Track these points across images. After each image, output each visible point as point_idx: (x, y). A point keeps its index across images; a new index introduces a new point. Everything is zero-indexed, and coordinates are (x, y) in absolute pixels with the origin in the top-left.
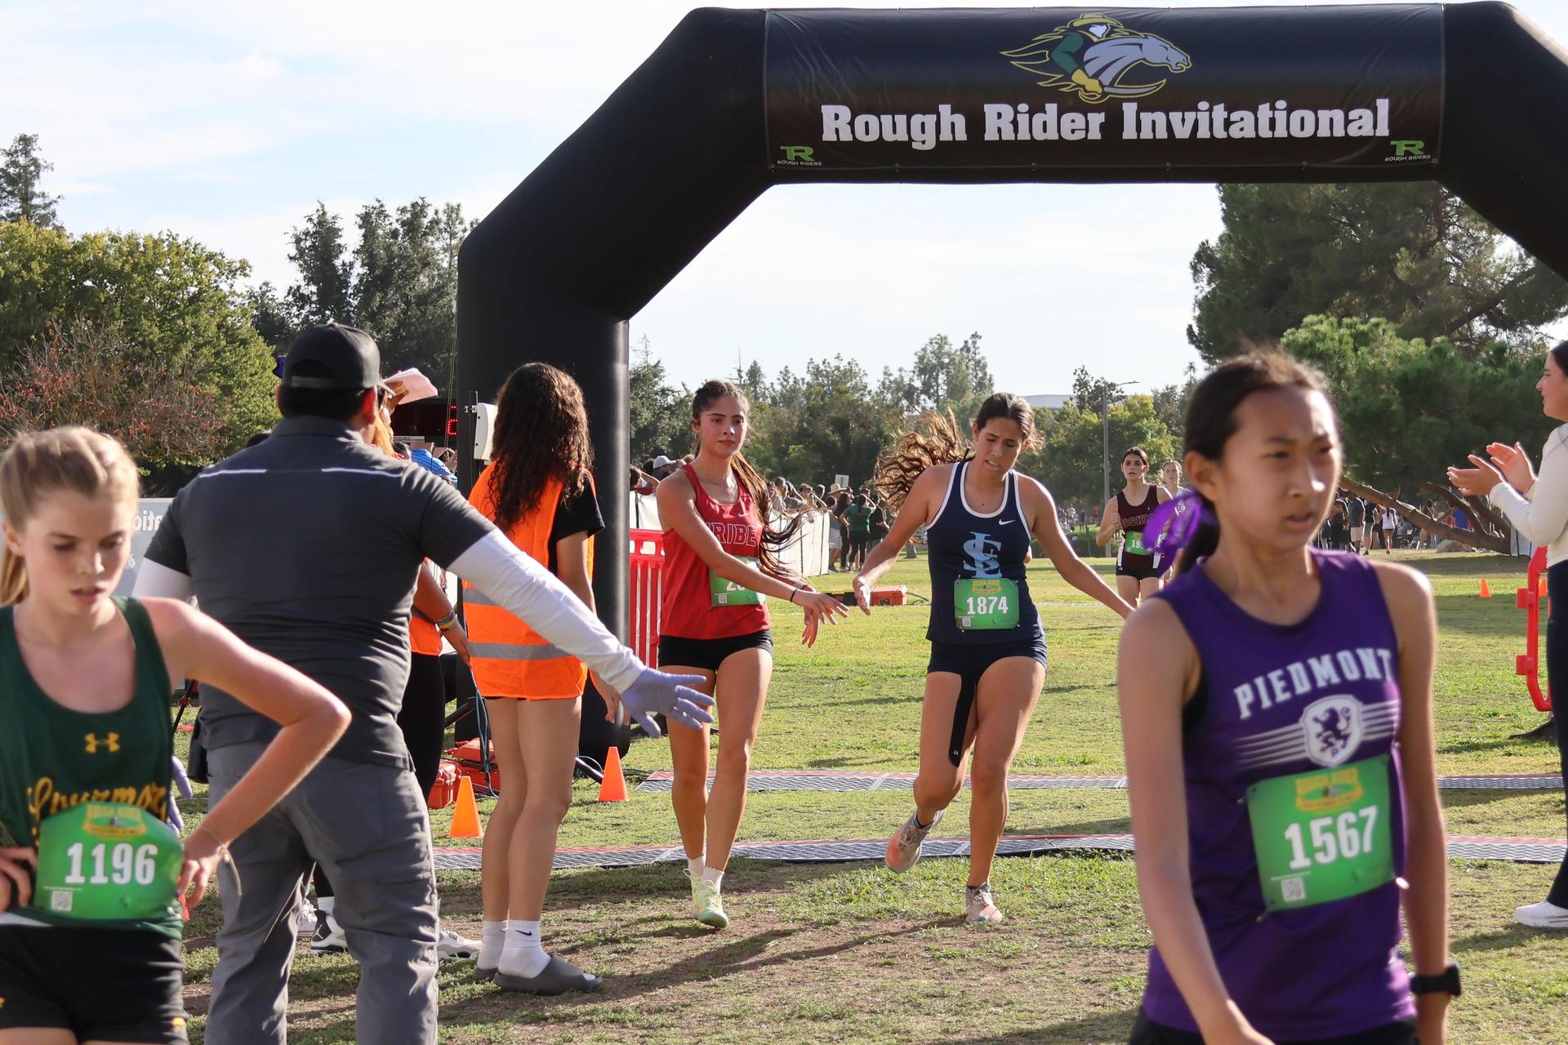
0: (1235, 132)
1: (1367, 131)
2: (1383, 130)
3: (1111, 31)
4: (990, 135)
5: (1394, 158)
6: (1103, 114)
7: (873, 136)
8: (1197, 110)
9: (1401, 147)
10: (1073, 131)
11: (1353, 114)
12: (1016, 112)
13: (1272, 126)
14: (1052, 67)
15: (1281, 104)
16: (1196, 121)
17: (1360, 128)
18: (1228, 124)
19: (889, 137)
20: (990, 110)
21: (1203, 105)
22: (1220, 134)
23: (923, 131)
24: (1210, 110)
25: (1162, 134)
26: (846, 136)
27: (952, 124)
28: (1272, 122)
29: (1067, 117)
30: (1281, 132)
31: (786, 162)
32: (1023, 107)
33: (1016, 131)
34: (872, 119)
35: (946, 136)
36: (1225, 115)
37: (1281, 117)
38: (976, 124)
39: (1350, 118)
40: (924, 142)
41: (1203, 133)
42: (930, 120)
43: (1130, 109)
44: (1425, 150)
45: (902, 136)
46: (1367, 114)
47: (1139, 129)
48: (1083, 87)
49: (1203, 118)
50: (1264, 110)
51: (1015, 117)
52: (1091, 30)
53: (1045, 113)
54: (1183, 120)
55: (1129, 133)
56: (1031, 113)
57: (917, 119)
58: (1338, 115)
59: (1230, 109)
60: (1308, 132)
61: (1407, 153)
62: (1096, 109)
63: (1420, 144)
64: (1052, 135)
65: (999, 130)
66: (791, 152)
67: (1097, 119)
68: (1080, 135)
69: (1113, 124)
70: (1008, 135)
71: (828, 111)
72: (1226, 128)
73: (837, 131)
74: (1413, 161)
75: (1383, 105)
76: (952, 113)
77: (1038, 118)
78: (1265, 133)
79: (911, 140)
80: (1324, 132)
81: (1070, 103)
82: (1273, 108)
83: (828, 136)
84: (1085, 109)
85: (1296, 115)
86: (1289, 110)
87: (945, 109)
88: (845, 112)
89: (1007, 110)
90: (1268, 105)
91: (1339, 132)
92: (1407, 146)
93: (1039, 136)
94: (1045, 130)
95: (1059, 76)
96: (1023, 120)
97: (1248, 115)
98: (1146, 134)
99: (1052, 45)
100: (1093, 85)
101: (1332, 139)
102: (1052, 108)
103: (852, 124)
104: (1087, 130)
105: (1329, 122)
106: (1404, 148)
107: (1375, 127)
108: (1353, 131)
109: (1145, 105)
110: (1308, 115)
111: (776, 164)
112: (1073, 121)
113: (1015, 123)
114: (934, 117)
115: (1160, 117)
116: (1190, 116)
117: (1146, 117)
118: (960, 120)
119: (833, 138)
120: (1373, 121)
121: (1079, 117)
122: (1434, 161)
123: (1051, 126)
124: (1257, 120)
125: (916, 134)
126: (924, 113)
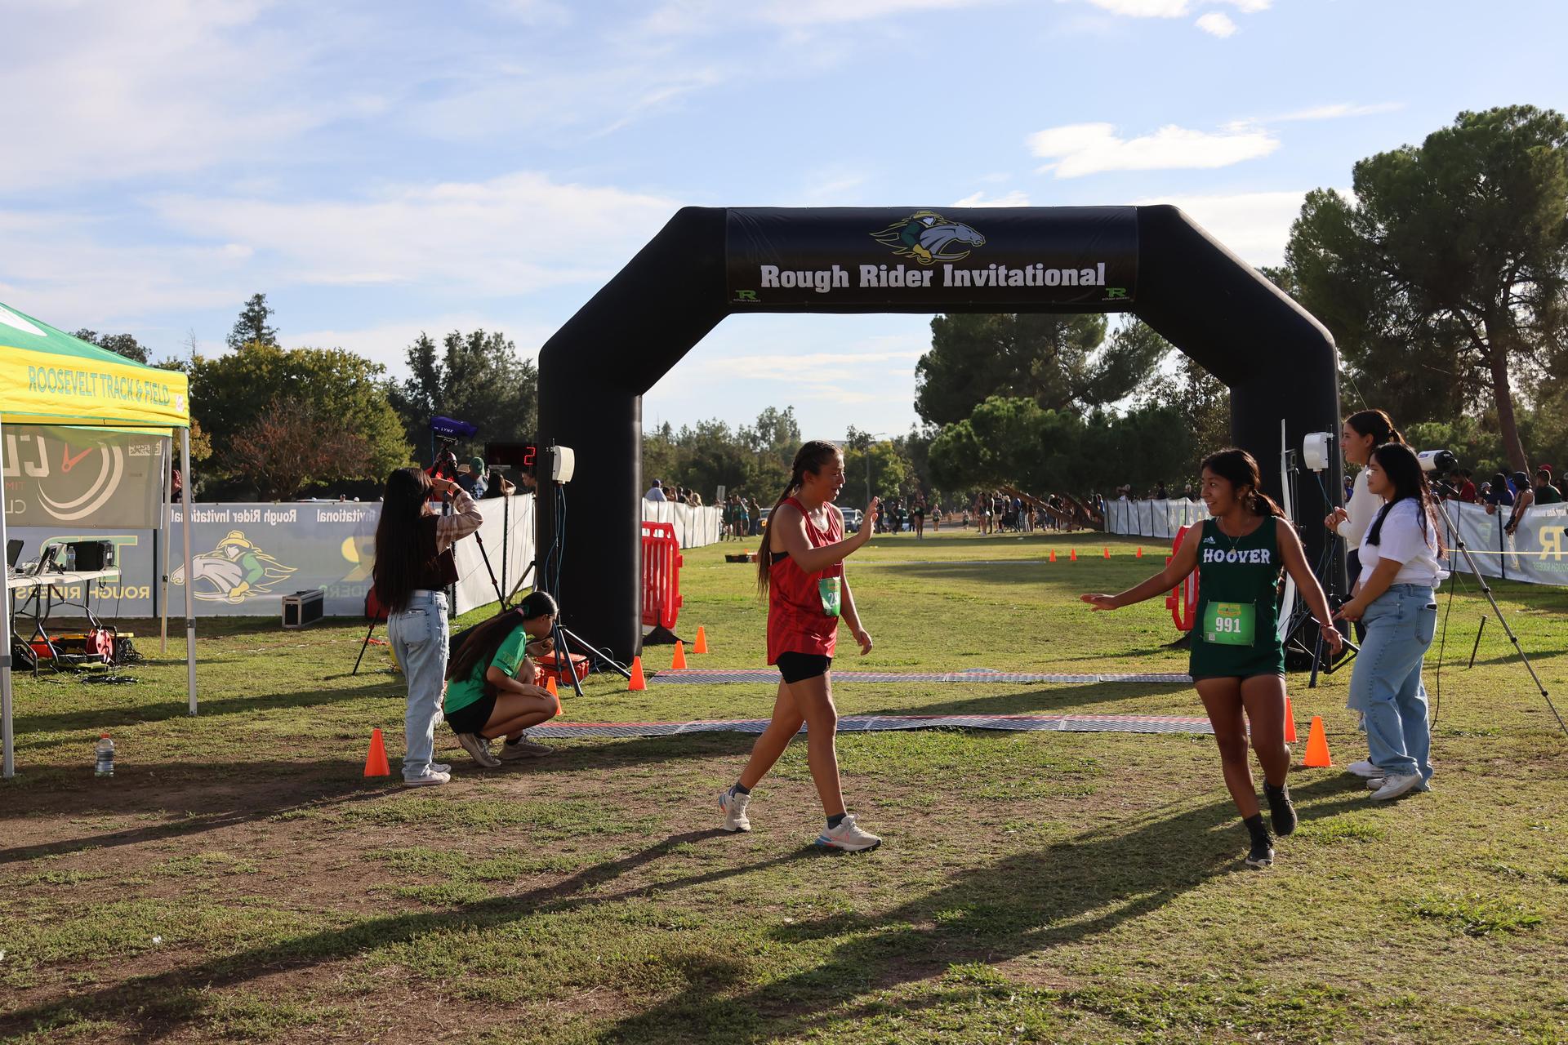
0: (1012, 283)
1: (1092, 282)
2: (1101, 282)
4: (863, 284)
6: (932, 272)
7: (792, 284)
8: (989, 269)
9: (1112, 292)
10: (913, 282)
11: (1083, 272)
12: (879, 270)
13: (1034, 280)
14: (901, 243)
15: (1040, 266)
16: (988, 276)
17: (1087, 280)
18: (1007, 277)
19: (801, 284)
20: (863, 268)
21: (993, 266)
22: (1002, 283)
23: (823, 281)
24: (997, 269)
25: (967, 283)
26: (776, 284)
27: (840, 277)
28: (1034, 276)
29: (910, 273)
30: (1039, 283)
32: (884, 267)
33: (879, 281)
34: (792, 274)
35: (836, 284)
36: (1006, 272)
37: (1039, 273)
38: (855, 277)
39: (1082, 274)
40: (823, 288)
41: (992, 283)
42: (827, 274)
43: (948, 268)
44: (1126, 294)
45: (809, 284)
46: (1092, 272)
47: (953, 280)
49: (993, 274)
50: (1029, 270)
51: (879, 273)
53: (897, 270)
54: (980, 275)
55: (947, 283)
56: (888, 271)
57: (819, 274)
58: (1074, 272)
59: (1009, 269)
60: (1056, 282)
61: (1116, 296)
62: (928, 268)
63: (1124, 290)
64: (901, 284)
65: (869, 280)
66: (742, 294)
67: (928, 274)
68: (918, 284)
69: (938, 277)
70: (874, 284)
71: (765, 269)
72: (1006, 280)
73: (770, 281)
74: (1119, 300)
75: (1101, 266)
76: (841, 270)
77: (893, 274)
78: (1030, 283)
79: (815, 287)
80: (1065, 283)
81: (912, 265)
82: (1035, 268)
83: (765, 284)
84: (921, 268)
85: (1049, 272)
86: (1045, 270)
87: (836, 268)
88: (775, 269)
89: (873, 269)
90: (1031, 266)
91: (1075, 283)
93: (893, 284)
94: (896, 281)
96: (883, 275)
97: (1020, 273)
98: (958, 283)
99: (900, 230)
100: (926, 254)
101: (1070, 287)
102: (901, 268)
103: (779, 277)
104: (922, 281)
105: (1068, 277)
107: (1096, 280)
108: (1083, 282)
109: (958, 266)
110: (1056, 272)
111: (733, 301)
112: (914, 276)
113: (878, 276)
114: (829, 273)
115: (966, 273)
116: (985, 273)
117: (958, 273)
118: (845, 275)
119: (768, 286)
120: (1093, 277)
121: (917, 273)
122: (1132, 301)
123: (900, 279)
124: (1025, 275)
125: (818, 283)
126: (823, 270)
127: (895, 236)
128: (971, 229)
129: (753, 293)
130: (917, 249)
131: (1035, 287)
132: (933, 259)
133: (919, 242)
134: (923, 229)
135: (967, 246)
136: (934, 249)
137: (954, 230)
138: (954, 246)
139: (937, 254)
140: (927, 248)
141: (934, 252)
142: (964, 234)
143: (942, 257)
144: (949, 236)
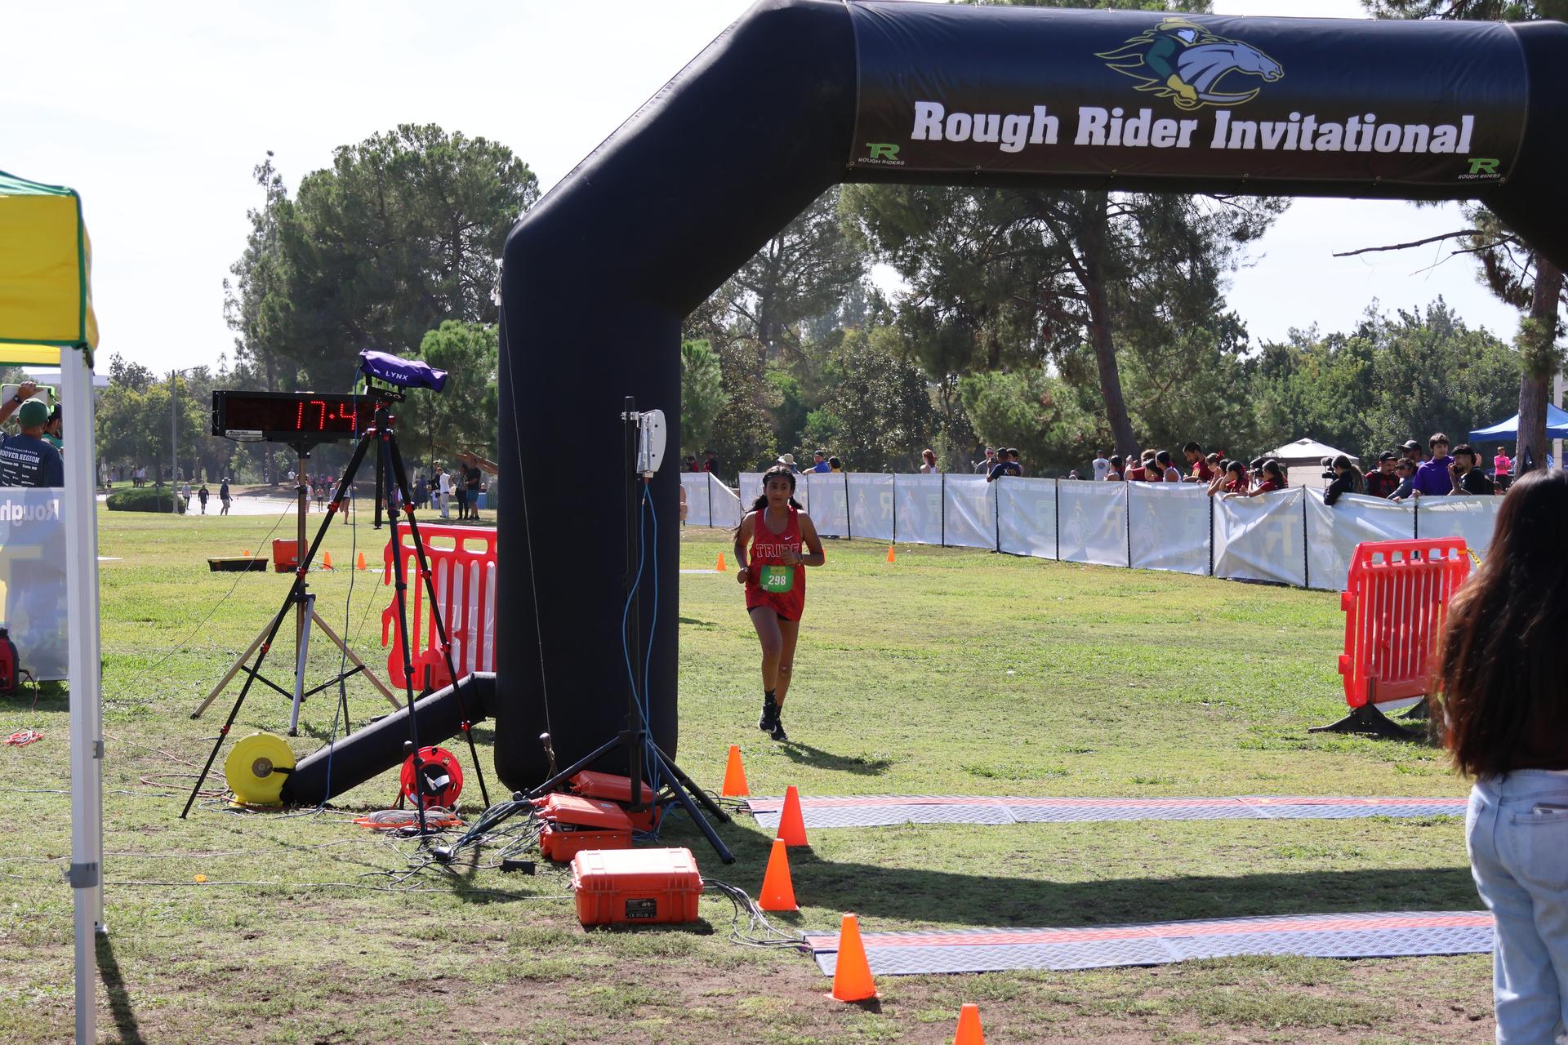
0: (1321, 145)
1: (1449, 148)
2: (1464, 148)
3: (1200, 37)
4: (1081, 139)
6: (1196, 122)
7: (964, 136)
8: (1288, 121)
9: (1477, 164)
10: (1163, 138)
11: (1438, 130)
12: (1111, 116)
13: (1358, 141)
14: (1147, 71)
15: (1370, 117)
16: (1286, 132)
17: (1443, 144)
18: (1316, 135)
19: (979, 137)
20: (1085, 113)
21: (1295, 116)
22: (1306, 145)
23: (1015, 133)
24: (1301, 121)
25: (1250, 144)
26: (935, 135)
27: (1045, 126)
28: (1359, 135)
29: (1160, 123)
30: (1365, 146)
31: (867, 160)
32: (1118, 112)
33: (1107, 136)
34: (965, 118)
35: (1037, 139)
36: (1315, 126)
37: (1368, 130)
38: (1069, 128)
39: (1435, 133)
40: (1013, 144)
41: (1290, 145)
42: (1024, 121)
43: (1222, 117)
44: (1498, 169)
45: (992, 137)
46: (1451, 130)
47: (1228, 138)
48: (1179, 92)
49: (1293, 129)
50: (1353, 123)
51: (1109, 121)
52: (1180, 34)
53: (1139, 118)
54: (1273, 131)
55: (1218, 142)
56: (1125, 118)
57: (1010, 120)
58: (1424, 130)
59: (1320, 121)
60: (1392, 147)
61: (1482, 171)
62: (1189, 116)
63: (1496, 162)
64: (1142, 142)
65: (1091, 134)
66: (876, 149)
67: (1189, 126)
68: (1169, 143)
69: (1204, 132)
70: (1099, 140)
71: (921, 107)
72: (1314, 141)
73: (928, 129)
74: (1484, 179)
75: (1468, 121)
76: (1047, 114)
77: (1132, 123)
78: (1350, 146)
79: (1000, 141)
80: (1407, 147)
81: (1165, 109)
82: (1362, 122)
83: (918, 134)
84: (1178, 116)
85: (1384, 129)
86: (1377, 124)
87: (1040, 110)
88: (938, 109)
89: (1101, 113)
90: (1357, 118)
91: (1421, 148)
92: (1483, 164)
93: (1129, 142)
94: (1136, 136)
95: (1155, 81)
96: (1116, 124)
97: (1336, 128)
98: (1235, 144)
99: (1145, 49)
100: (1188, 92)
101: (1413, 155)
102: (1146, 114)
103: (944, 123)
104: (1177, 137)
105: (1414, 138)
106: (1480, 166)
107: (1457, 144)
108: (1436, 148)
109: (1239, 114)
110: (1395, 129)
111: (857, 162)
112: (1165, 128)
113: (1108, 127)
114: (1027, 119)
115: (1251, 127)
116: (1281, 127)
117: (1238, 126)
118: (1053, 123)
119: (923, 137)
120: (1456, 138)
121: (1171, 124)
122: (1503, 180)
123: (1144, 133)
124: (1344, 133)
125: (1007, 135)
126: (1018, 114)
127: (1137, 60)
128: (1260, 52)
129: (895, 148)
130: (1174, 82)
131: (1357, 153)
132: (1199, 101)
133: (1176, 70)
134: (1180, 48)
135: (1255, 80)
136: (1202, 84)
137: (1232, 52)
138: (1233, 80)
139: (1206, 92)
140: (1191, 82)
141: (1201, 88)
142: (1250, 60)
143: (1213, 98)
144: (1224, 62)
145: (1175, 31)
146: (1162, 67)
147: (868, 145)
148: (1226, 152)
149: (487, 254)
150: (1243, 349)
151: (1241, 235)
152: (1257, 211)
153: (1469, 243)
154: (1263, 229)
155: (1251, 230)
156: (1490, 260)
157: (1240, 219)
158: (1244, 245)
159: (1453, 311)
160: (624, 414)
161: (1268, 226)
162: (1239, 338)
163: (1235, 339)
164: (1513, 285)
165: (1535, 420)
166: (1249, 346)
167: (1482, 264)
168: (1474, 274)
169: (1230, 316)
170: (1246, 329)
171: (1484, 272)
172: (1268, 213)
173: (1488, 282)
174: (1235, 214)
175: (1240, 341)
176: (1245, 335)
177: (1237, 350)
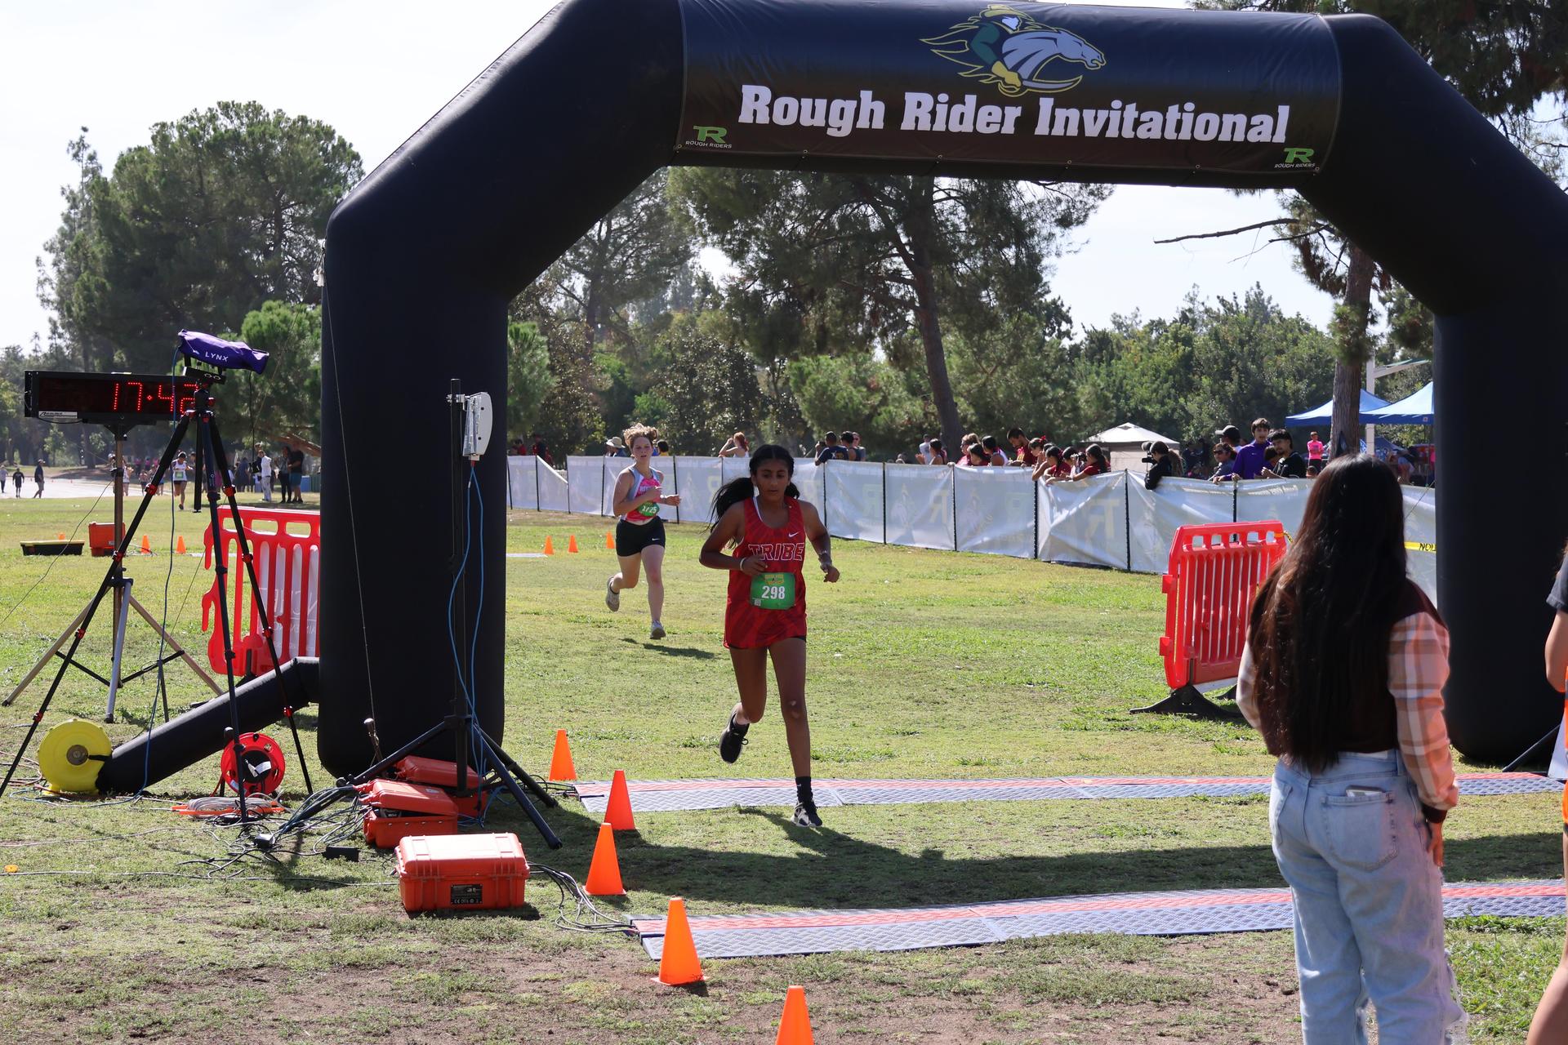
0: (1142, 133)
1: (1265, 137)
2: (1280, 137)
3: (1023, 25)
4: (907, 124)
5: (1282, 165)
6: (1020, 108)
7: (791, 120)
8: (1110, 108)
9: (1292, 154)
10: (988, 124)
11: (1255, 120)
12: (936, 102)
13: (1178, 129)
14: (972, 57)
15: (1190, 106)
16: (1108, 120)
17: (1260, 133)
18: (1137, 123)
19: (806, 121)
20: (911, 98)
21: (1116, 104)
22: (1128, 133)
23: (841, 117)
24: (1123, 109)
25: (1073, 131)
26: (763, 119)
27: (871, 111)
28: (1179, 123)
29: (985, 109)
30: (1185, 134)
32: (943, 97)
33: (933, 121)
34: (792, 102)
35: (863, 123)
36: (1136, 114)
37: (1188, 119)
38: (895, 113)
39: (1252, 123)
40: (839, 129)
41: (1112, 132)
42: (851, 105)
43: (1046, 104)
44: (1312, 159)
45: (819, 121)
46: (1268, 120)
47: (1052, 125)
48: (1003, 79)
49: (1115, 117)
50: (1173, 111)
51: (934, 107)
52: (1004, 21)
53: (964, 104)
54: (1096, 118)
55: (1042, 129)
56: (950, 104)
57: (837, 104)
58: (1241, 119)
59: (1141, 109)
60: (1211, 136)
61: (1297, 161)
62: (1013, 103)
63: (1310, 152)
64: (967, 127)
65: (917, 119)
66: (703, 132)
67: (1014, 112)
68: (994, 129)
69: (1028, 119)
70: (924, 125)
71: (748, 91)
72: (1135, 129)
73: (755, 112)
75: (1284, 111)
76: (874, 99)
77: (957, 109)
78: (1170, 134)
79: (827, 125)
80: (1225, 136)
81: (990, 95)
82: (1182, 110)
83: (745, 117)
84: (1003, 102)
85: (1203, 118)
86: (1197, 113)
87: (866, 95)
88: (765, 93)
89: (927, 99)
90: (1176, 107)
91: (1239, 137)
92: (1298, 153)
93: (955, 127)
94: (961, 122)
95: (980, 67)
96: (942, 110)
97: (1157, 116)
98: (1058, 131)
99: (970, 35)
100: (1012, 78)
101: (1232, 144)
102: (971, 99)
103: (771, 106)
104: (1002, 124)
105: (1231, 127)
106: (1295, 156)
107: (1273, 133)
108: (1253, 137)
109: (1062, 101)
110: (1214, 118)
111: (684, 145)
112: (990, 114)
113: (933, 113)
114: (854, 103)
115: (1074, 114)
116: (1103, 114)
117: (1061, 113)
118: (880, 108)
119: (750, 120)
120: (1272, 128)
121: (996, 110)
122: (1317, 170)
123: (969, 119)
124: (1165, 121)
125: (834, 119)
126: (845, 99)
127: (961, 46)
128: (1082, 41)
129: (723, 132)
130: (998, 69)
131: (1177, 141)
132: (1023, 88)
133: (1001, 57)
134: (1004, 35)
135: (1077, 67)
136: (1026, 70)
137: (1055, 40)
138: (1057, 67)
139: (1030, 79)
140: (1015, 69)
141: (1025, 76)
142: (1073, 48)
143: (1036, 85)
144: (1047, 50)
145: (1000, 18)
146: (986, 53)
147: (695, 127)
148: (1049, 138)
149: (310, 234)
150: (1067, 334)
151: (1065, 222)
152: (1081, 198)
153: (1286, 231)
154: (1086, 216)
155: (1075, 216)
156: (1306, 248)
157: (1063, 206)
158: (1067, 231)
159: (1270, 298)
160: (450, 396)
161: (1091, 213)
162: (1064, 323)
163: (1060, 325)
164: (1328, 273)
165: (1349, 405)
166: (1073, 331)
167: (1297, 252)
168: (1290, 261)
169: (1054, 302)
170: (1070, 315)
171: (1300, 260)
172: (1091, 200)
173: (1304, 270)
174: (1059, 201)
175: (1064, 327)
176: (1069, 321)
177: (1061, 335)
